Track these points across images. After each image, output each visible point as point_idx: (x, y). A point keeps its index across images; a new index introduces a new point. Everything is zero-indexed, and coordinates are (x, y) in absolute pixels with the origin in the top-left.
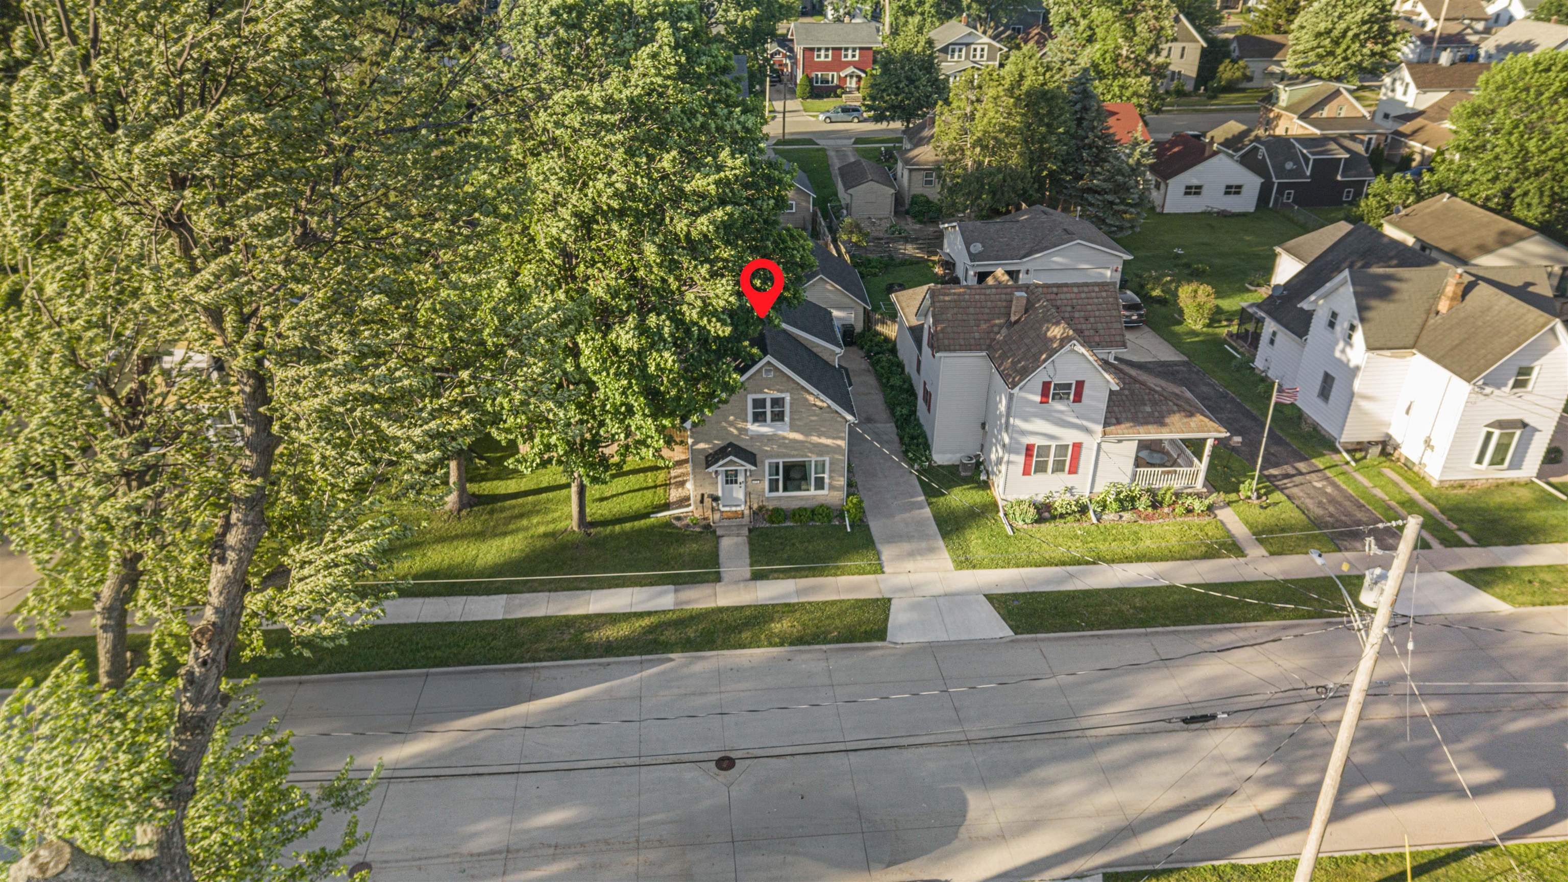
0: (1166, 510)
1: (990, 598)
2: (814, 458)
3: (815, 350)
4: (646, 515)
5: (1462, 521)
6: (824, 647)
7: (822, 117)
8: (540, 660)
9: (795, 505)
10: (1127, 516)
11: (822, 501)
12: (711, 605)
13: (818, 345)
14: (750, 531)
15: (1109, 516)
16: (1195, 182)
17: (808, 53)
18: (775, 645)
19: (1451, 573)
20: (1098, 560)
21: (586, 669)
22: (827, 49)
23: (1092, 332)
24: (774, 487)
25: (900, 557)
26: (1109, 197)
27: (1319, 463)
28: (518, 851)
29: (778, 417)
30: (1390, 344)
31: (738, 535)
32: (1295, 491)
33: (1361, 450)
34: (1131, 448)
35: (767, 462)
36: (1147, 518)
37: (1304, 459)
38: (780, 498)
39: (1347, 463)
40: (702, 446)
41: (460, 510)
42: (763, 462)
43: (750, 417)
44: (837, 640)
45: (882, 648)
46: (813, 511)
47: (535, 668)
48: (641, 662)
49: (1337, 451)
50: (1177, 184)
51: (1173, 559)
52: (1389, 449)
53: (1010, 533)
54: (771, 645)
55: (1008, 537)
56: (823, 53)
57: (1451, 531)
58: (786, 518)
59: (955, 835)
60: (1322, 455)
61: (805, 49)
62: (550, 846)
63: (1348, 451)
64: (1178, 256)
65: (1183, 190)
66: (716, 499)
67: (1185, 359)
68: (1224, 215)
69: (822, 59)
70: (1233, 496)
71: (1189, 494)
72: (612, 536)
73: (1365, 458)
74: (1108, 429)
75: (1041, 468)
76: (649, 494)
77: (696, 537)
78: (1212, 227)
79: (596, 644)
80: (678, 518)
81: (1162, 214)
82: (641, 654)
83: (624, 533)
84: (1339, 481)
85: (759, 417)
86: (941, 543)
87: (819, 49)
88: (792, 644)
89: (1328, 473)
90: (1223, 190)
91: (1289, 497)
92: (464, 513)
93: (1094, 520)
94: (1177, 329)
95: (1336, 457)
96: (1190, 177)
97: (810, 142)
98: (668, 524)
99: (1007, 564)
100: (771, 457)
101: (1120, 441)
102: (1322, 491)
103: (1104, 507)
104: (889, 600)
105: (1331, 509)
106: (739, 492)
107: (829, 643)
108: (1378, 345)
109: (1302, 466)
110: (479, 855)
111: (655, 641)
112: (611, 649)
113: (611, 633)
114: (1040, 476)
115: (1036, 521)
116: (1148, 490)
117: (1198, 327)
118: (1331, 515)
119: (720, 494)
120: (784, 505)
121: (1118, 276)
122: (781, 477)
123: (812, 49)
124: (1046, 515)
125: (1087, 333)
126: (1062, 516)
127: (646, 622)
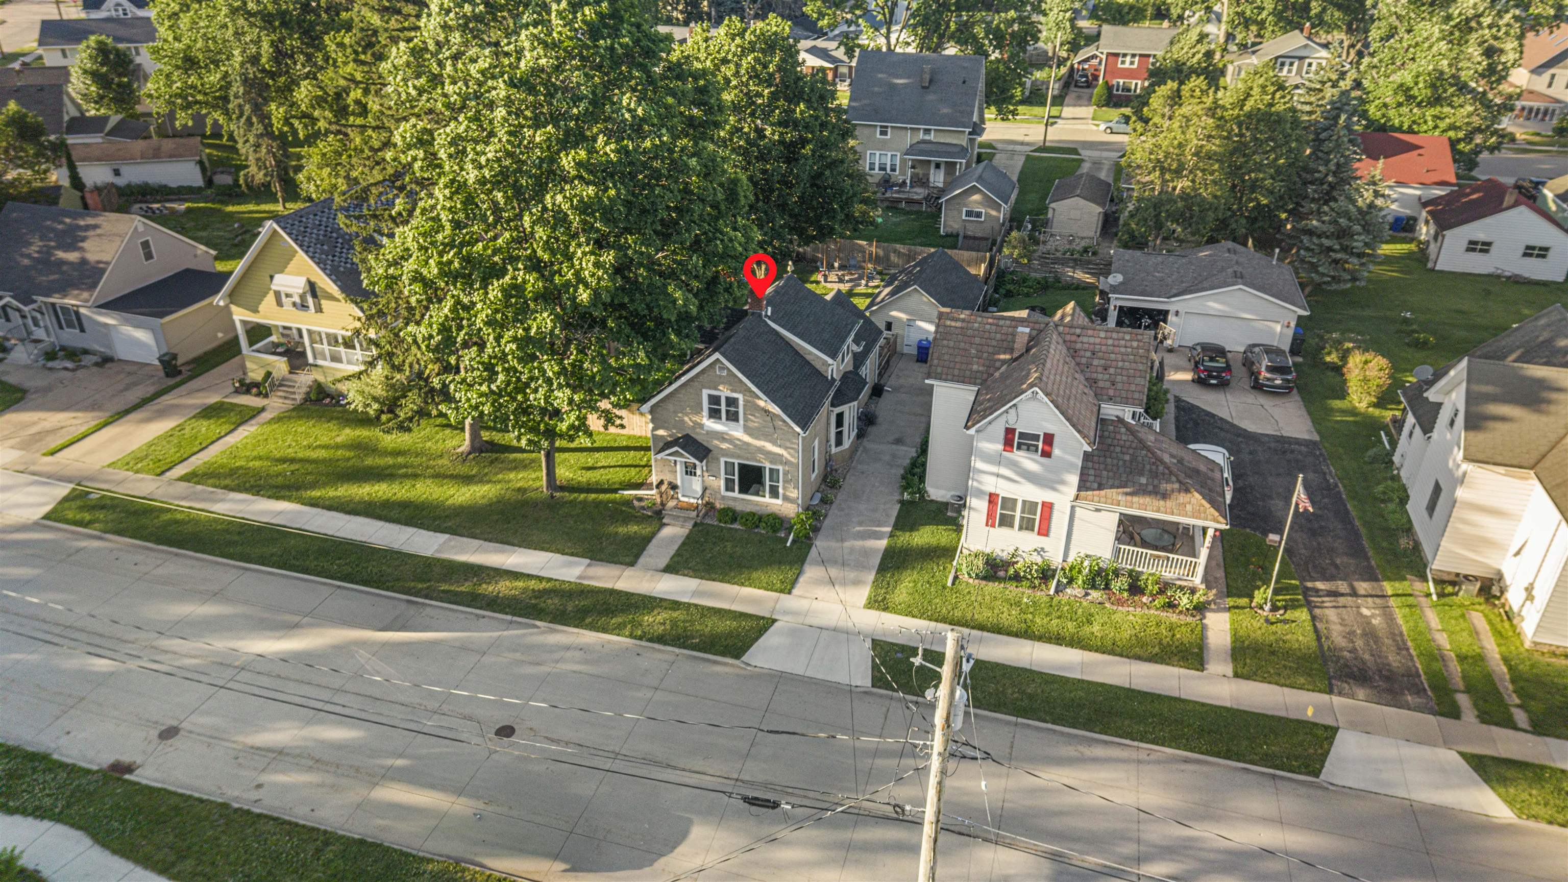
0: (1144, 599)
1: (876, 643)
2: (768, 465)
3: (808, 357)
4: (615, 491)
5: (1532, 697)
6: (677, 650)
7: (1103, 127)
8: (431, 599)
9: (748, 509)
10: (1095, 595)
11: (775, 509)
12: (609, 585)
13: (810, 353)
14: (695, 525)
15: (1075, 591)
16: (1481, 236)
17: (1111, 59)
18: (635, 638)
19: (1461, 754)
20: (1026, 634)
21: (462, 616)
22: (1134, 56)
23: (1108, 384)
24: (729, 487)
25: (818, 582)
26: (1327, 242)
27: (1389, 587)
28: (288, 754)
29: (733, 417)
30: (1499, 459)
31: (682, 527)
32: (1331, 614)
33: (1453, 583)
34: (1110, 521)
35: (722, 460)
36: (1120, 602)
37: (1372, 577)
38: (735, 499)
39: (1429, 595)
40: (661, 432)
41: (470, 453)
42: (718, 460)
43: (705, 413)
44: (694, 648)
45: (732, 665)
46: (760, 518)
47: (423, 604)
48: (511, 622)
49: (1424, 579)
50: (1457, 237)
51: (1112, 653)
52: (1495, 590)
53: (949, 584)
54: (631, 636)
55: (944, 587)
56: (1128, 59)
57: (1507, 707)
58: (734, 520)
59: (651, 863)
60: (1404, 579)
61: (1109, 54)
62: (313, 758)
63: (1437, 582)
64: (1406, 321)
65: (1465, 245)
66: (674, 487)
67: (1317, 438)
68: (1517, 281)
69: (1127, 65)
70: (1244, 601)
71: (1181, 588)
72: (572, 503)
73: (1456, 594)
74: (1083, 493)
75: (1006, 522)
76: (633, 471)
77: (644, 519)
78: (1488, 293)
79: (485, 596)
80: (640, 499)
81: (1433, 270)
82: (514, 615)
83: (585, 501)
84: (1399, 615)
85: (714, 414)
86: (871, 576)
87: (1125, 55)
88: (650, 640)
89: (1392, 602)
90: (1522, 250)
91: (1314, 618)
92: (471, 456)
93: (1052, 592)
94: (1337, 404)
95: (1418, 586)
96: (1477, 230)
97: (1074, 151)
98: (628, 503)
99: (921, 616)
100: (726, 455)
101: (1098, 510)
102: (1367, 620)
103: (1071, 581)
104: (774, 621)
105: (1359, 643)
106: (696, 485)
107: (685, 648)
108: (1481, 457)
109: (1363, 587)
110: (258, 748)
111: (534, 606)
112: (495, 604)
113: (504, 587)
114: (1005, 531)
115: (985, 578)
116: (1131, 573)
117: (1362, 406)
118: (1353, 651)
119: (679, 483)
120: (739, 507)
121: (1290, 333)
122: (736, 478)
123: (1117, 55)
124: (1001, 574)
125: (1101, 384)
126: (1017, 578)
127: (544, 585)
